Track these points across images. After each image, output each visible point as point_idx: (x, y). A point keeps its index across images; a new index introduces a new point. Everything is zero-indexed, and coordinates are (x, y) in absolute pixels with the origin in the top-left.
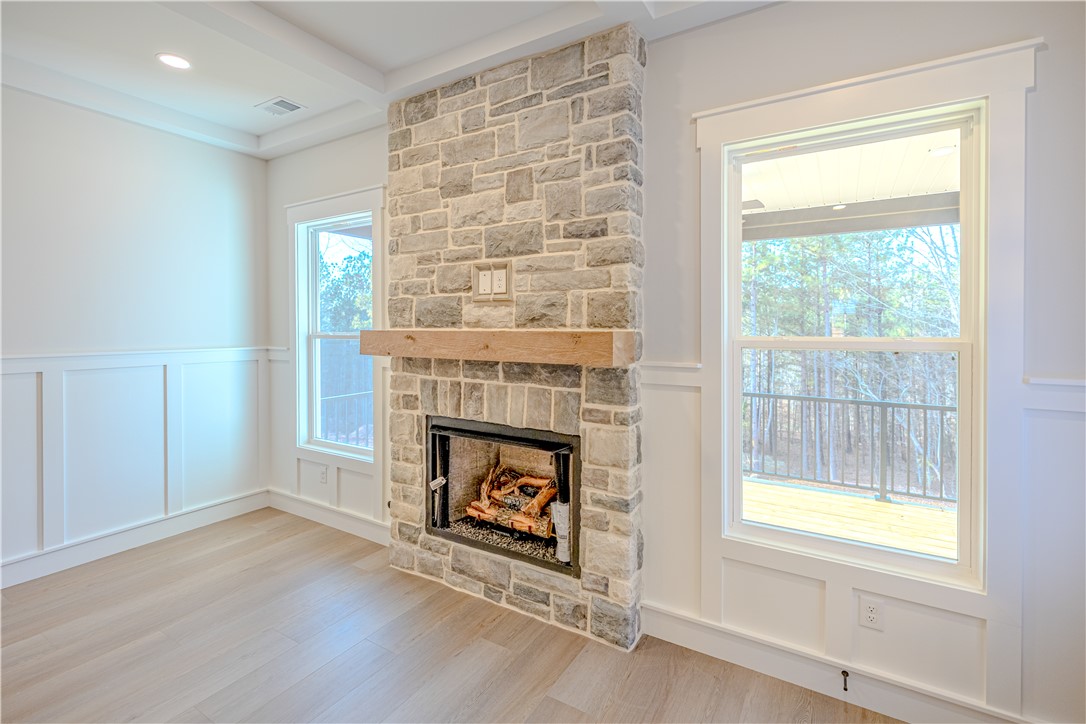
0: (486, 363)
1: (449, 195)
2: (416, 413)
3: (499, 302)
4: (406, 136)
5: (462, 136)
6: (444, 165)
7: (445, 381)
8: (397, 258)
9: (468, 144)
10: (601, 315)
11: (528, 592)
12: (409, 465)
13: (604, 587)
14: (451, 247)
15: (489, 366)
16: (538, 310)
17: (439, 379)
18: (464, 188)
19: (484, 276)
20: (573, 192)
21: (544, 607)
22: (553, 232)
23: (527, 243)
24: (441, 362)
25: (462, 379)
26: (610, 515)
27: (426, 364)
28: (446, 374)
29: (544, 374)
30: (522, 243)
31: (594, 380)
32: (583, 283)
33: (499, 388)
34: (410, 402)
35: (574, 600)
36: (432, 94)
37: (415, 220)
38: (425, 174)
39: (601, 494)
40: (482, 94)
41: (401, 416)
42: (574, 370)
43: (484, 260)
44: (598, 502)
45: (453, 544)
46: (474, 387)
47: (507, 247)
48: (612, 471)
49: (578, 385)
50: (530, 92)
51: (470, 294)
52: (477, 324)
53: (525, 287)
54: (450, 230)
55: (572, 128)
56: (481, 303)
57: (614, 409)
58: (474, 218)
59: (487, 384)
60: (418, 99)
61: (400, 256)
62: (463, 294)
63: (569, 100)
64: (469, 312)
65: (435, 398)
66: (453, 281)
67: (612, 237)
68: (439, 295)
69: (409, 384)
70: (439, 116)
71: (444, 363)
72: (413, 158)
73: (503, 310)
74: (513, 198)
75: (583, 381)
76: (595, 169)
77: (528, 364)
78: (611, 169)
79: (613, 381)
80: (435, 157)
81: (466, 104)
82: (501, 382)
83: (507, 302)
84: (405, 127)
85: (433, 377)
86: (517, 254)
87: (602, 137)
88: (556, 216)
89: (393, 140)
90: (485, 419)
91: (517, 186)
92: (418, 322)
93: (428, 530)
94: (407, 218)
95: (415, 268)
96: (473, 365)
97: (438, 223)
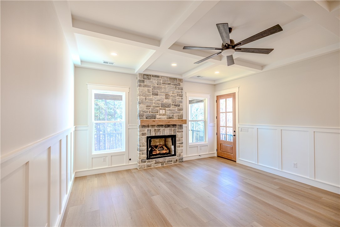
0: (161, 125)
1: (154, 95)
2: (145, 136)
4: (143, 81)
5: (156, 85)
6: (152, 89)
9: (158, 87)
10: (180, 117)
11: (169, 161)
12: (143, 147)
13: (180, 155)
14: (154, 105)
15: (162, 126)
16: (171, 116)
17: (151, 129)
18: (157, 95)
19: (161, 111)
21: (171, 162)
22: (173, 105)
23: (169, 106)
24: (152, 126)
25: (156, 128)
26: (180, 145)
27: (148, 126)
28: (153, 128)
29: (172, 126)
30: (168, 106)
31: (179, 126)
32: (177, 113)
33: (164, 129)
34: (143, 134)
35: (176, 159)
36: (150, 75)
37: (146, 98)
38: (148, 90)
39: (180, 142)
40: (161, 80)
41: (142, 137)
42: (175, 125)
43: (160, 108)
44: (180, 143)
45: (154, 159)
47: (164, 106)
48: (181, 139)
49: (176, 127)
50: (169, 83)
51: (158, 113)
52: (159, 119)
53: (168, 112)
54: (154, 101)
55: (175, 90)
56: (160, 115)
57: (181, 130)
58: (159, 100)
59: (161, 129)
60: (147, 75)
61: (141, 105)
62: (157, 113)
63: (175, 86)
64: (158, 116)
65: (151, 133)
66: (155, 111)
67: (181, 107)
68: (151, 113)
69: (144, 131)
70: (151, 80)
71: (153, 126)
72: (145, 86)
73: (164, 116)
74: (167, 98)
75: (177, 127)
76: (178, 97)
77: (169, 125)
78: (181, 97)
79: (181, 127)
80: (151, 87)
81: (158, 80)
82: (164, 128)
84: (143, 79)
85: (150, 129)
86: (167, 107)
87: (180, 93)
88: (173, 103)
89: (140, 81)
90: (161, 135)
91: (167, 96)
92: (146, 118)
93: (147, 159)
94: (144, 97)
95: (145, 108)
96: (159, 126)
97: (151, 100)
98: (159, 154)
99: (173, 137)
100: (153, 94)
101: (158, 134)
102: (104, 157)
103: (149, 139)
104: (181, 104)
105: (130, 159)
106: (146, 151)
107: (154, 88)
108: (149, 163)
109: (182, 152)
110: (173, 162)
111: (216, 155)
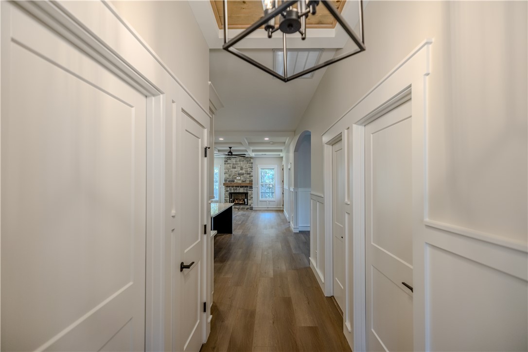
0: (238, 186)
3: (239, 180)
4: (227, 161)
7: (232, 188)
10: (250, 181)
11: (243, 208)
12: (226, 198)
13: (250, 205)
14: (233, 174)
16: (244, 181)
18: (235, 168)
19: (238, 178)
20: (247, 170)
22: (245, 174)
23: (243, 174)
24: (232, 186)
25: (234, 188)
26: (252, 199)
27: (230, 187)
29: (245, 187)
32: (248, 178)
34: (227, 191)
35: (248, 208)
38: (230, 166)
39: (251, 197)
40: (237, 159)
41: (226, 193)
42: (247, 186)
43: (237, 176)
47: (240, 175)
48: (252, 195)
49: (248, 188)
52: (237, 182)
53: (242, 178)
55: (247, 164)
56: (237, 180)
57: (251, 190)
58: (237, 171)
59: (238, 188)
60: (229, 157)
61: (226, 174)
63: (247, 162)
64: (235, 181)
65: (232, 190)
66: (234, 178)
67: (251, 175)
68: (231, 179)
69: (227, 189)
70: (232, 160)
72: (228, 164)
74: (241, 170)
76: (250, 168)
77: (243, 186)
79: (251, 187)
80: (231, 164)
82: (240, 188)
87: (250, 166)
88: (246, 172)
89: (225, 161)
90: (238, 192)
91: (242, 169)
92: (229, 182)
94: (227, 170)
95: (228, 176)
96: (236, 186)
97: (232, 171)
98: (238, 203)
99: (246, 194)
100: (232, 168)
101: (235, 191)
103: (231, 194)
104: (251, 173)
106: (229, 201)
107: (233, 164)
109: (252, 204)
111: (282, 209)
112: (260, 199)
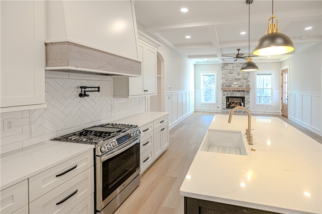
3: (236, 85)
4: (224, 67)
5: (232, 68)
7: (229, 93)
8: (223, 80)
9: (232, 69)
10: (247, 86)
11: (240, 111)
12: (224, 102)
14: (230, 79)
15: (235, 91)
16: (241, 86)
18: (232, 74)
20: (244, 75)
22: (242, 79)
23: (240, 79)
25: (231, 92)
26: (248, 103)
27: (227, 91)
29: (242, 91)
31: (246, 92)
32: (245, 83)
34: (224, 95)
36: (228, 63)
37: (225, 76)
38: (227, 71)
40: (234, 65)
41: (223, 97)
42: (244, 91)
43: (234, 81)
44: (247, 102)
45: (230, 109)
46: (234, 93)
47: (236, 80)
48: (248, 99)
50: (240, 66)
53: (239, 83)
54: (230, 77)
56: (234, 85)
57: (248, 94)
58: (233, 77)
59: (235, 93)
60: (226, 64)
64: (232, 86)
66: (231, 83)
67: (248, 80)
68: (228, 84)
69: (224, 93)
70: (229, 66)
71: (229, 91)
72: (225, 70)
73: (237, 86)
74: (238, 75)
77: (239, 91)
78: (248, 74)
79: (248, 92)
81: (232, 65)
82: (236, 92)
83: (237, 85)
85: (228, 92)
86: (238, 80)
88: (243, 77)
89: (222, 67)
90: (234, 96)
91: (238, 74)
92: (226, 87)
93: (227, 108)
94: (224, 76)
95: (225, 81)
96: (233, 91)
97: (228, 77)
99: (243, 98)
100: (229, 74)
101: (232, 95)
102: (206, 104)
103: (228, 98)
104: (248, 78)
105: (218, 107)
106: (226, 104)
107: (230, 70)
108: (227, 111)
109: (249, 108)
110: (242, 112)
111: (281, 114)
112: (257, 103)
